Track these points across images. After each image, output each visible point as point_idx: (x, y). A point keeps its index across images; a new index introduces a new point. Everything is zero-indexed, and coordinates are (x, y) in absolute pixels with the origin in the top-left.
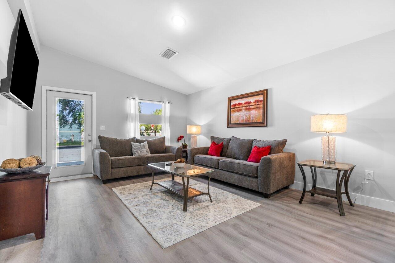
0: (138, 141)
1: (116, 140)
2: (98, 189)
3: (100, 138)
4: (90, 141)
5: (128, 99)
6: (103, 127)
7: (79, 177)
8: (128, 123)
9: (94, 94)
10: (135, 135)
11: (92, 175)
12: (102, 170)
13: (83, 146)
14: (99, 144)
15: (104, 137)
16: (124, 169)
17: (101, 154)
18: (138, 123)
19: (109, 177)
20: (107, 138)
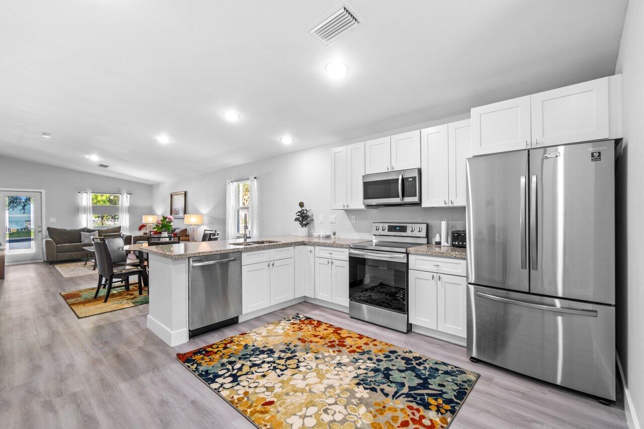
0: (89, 231)
1: (65, 230)
2: (44, 269)
3: (49, 229)
4: (40, 232)
5: (80, 193)
6: (53, 220)
7: (29, 262)
8: (80, 215)
9: (43, 191)
10: (87, 225)
11: (42, 261)
12: (48, 255)
13: (33, 239)
14: (48, 234)
15: (53, 228)
16: (69, 253)
17: (47, 242)
18: (91, 214)
19: (54, 259)
20: (55, 229)
